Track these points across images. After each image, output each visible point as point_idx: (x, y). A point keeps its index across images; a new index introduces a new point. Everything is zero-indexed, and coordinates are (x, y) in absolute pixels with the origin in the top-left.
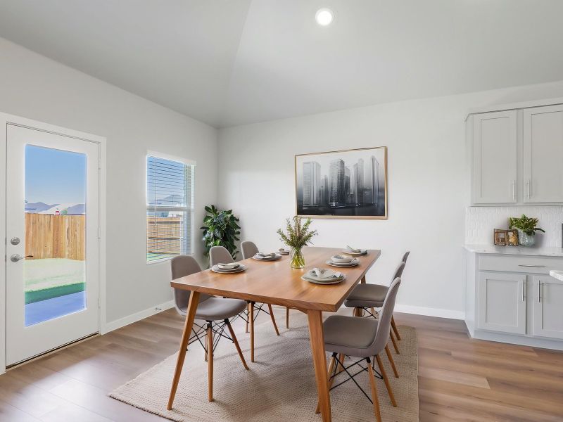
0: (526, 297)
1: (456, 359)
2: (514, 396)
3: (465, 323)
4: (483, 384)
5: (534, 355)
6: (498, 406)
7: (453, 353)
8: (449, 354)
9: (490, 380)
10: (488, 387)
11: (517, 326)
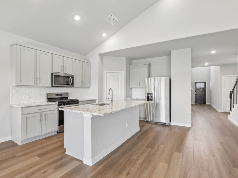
0: (41, 121)
1: (19, 156)
2: (49, 156)
3: (12, 141)
4: (37, 159)
5: (45, 140)
6: (46, 162)
7: (17, 155)
8: (15, 156)
9: (38, 156)
10: (40, 158)
11: (38, 133)
